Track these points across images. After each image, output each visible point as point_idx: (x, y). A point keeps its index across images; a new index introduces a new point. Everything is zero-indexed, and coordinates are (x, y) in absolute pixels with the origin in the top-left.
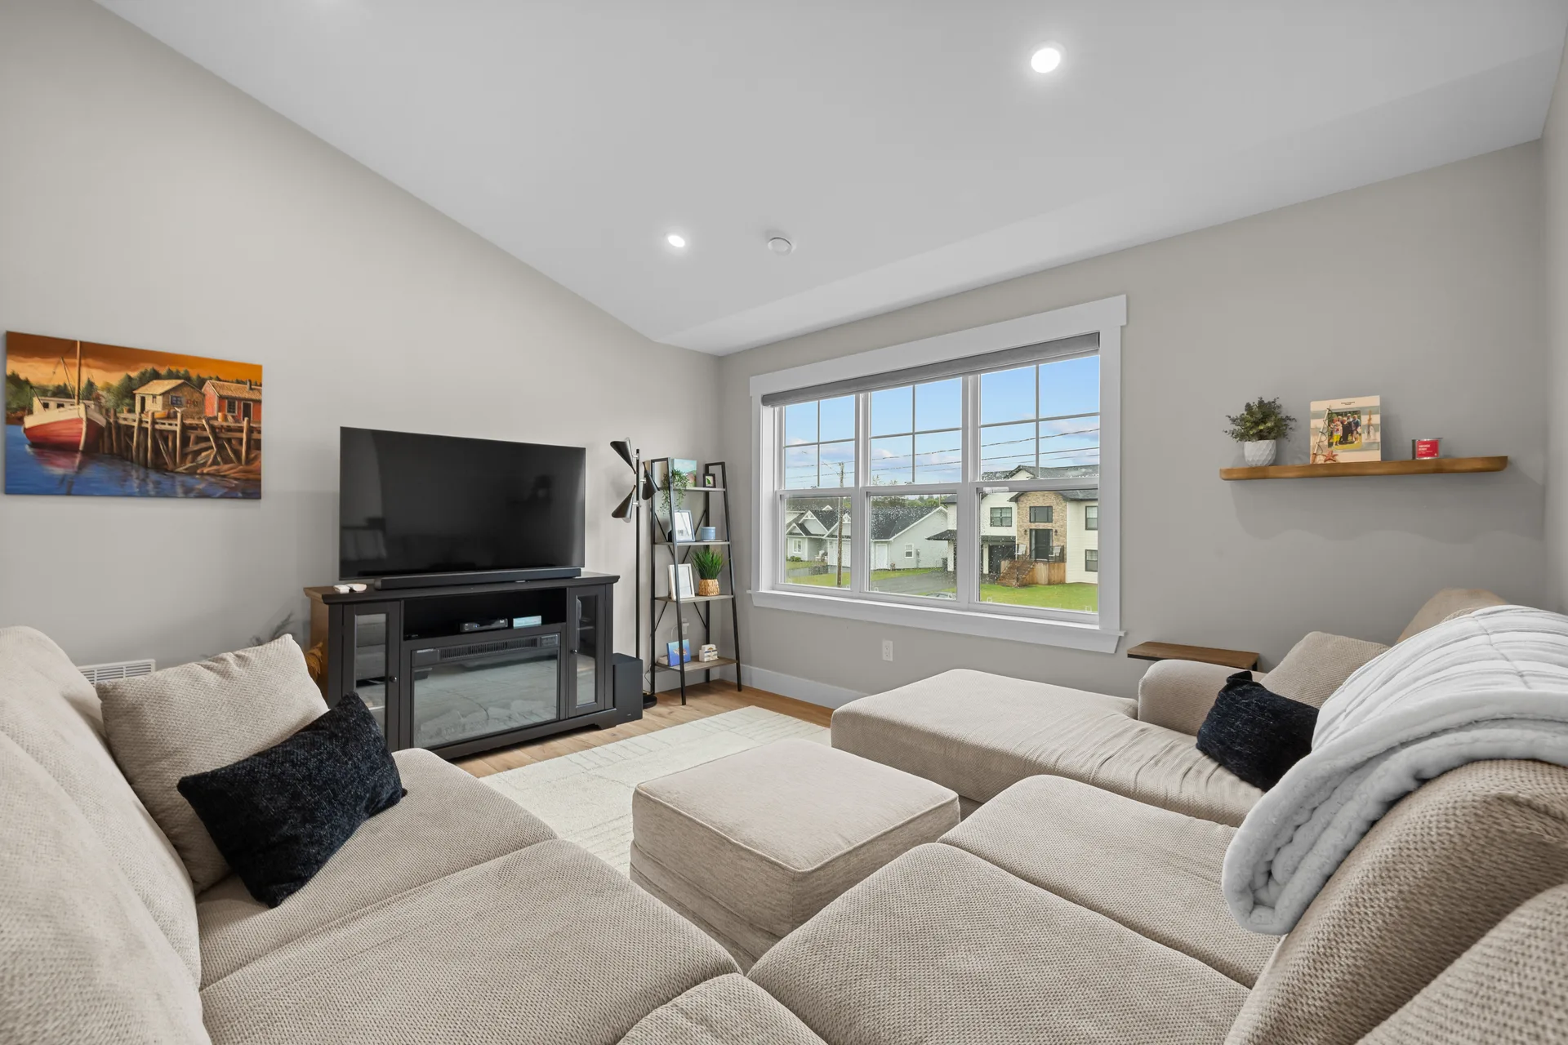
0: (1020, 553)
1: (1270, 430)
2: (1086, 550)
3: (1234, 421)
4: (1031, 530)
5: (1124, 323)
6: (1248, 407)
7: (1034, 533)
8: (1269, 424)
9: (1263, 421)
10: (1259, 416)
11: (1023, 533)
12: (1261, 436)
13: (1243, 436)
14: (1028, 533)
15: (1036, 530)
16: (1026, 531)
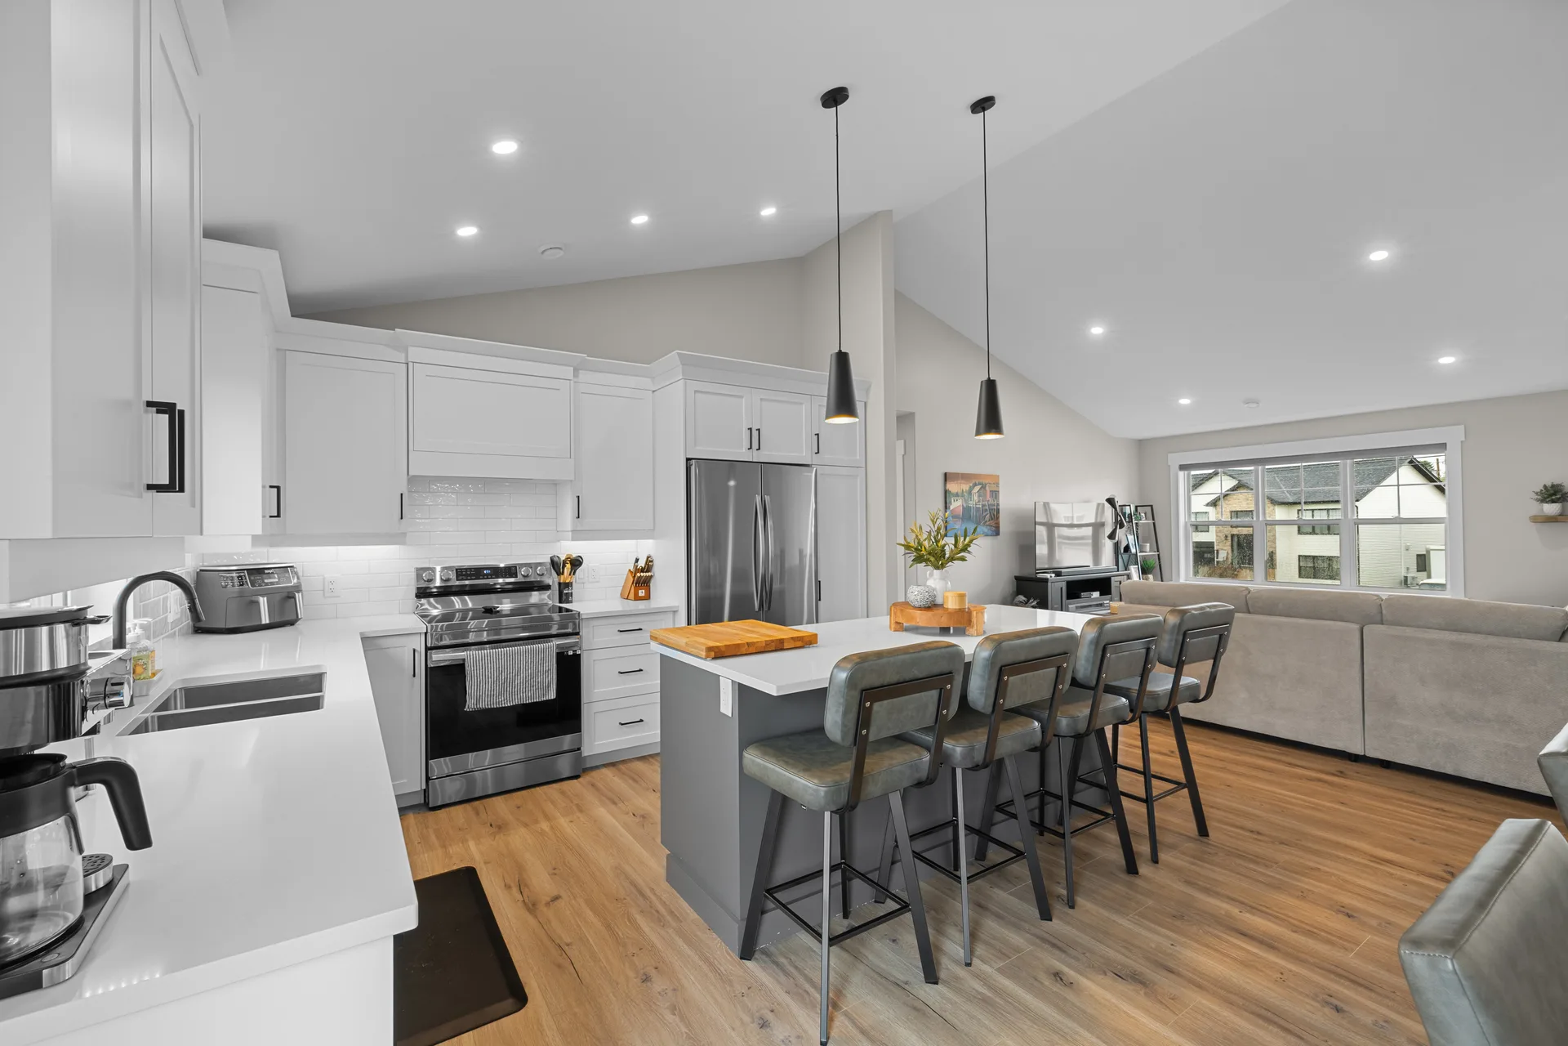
0: (1220, 559)
1: (1560, 498)
2: (1299, 556)
3: (1537, 493)
4: (1233, 536)
5: (1463, 439)
6: (1545, 486)
7: (1236, 539)
8: (1558, 496)
9: (1554, 494)
10: (1552, 492)
11: (1223, 539)
12: (1553, 501)
13: (1543, 500)
14: (1229, 538)
15: (1238, 536)
16: (1226, 537)
